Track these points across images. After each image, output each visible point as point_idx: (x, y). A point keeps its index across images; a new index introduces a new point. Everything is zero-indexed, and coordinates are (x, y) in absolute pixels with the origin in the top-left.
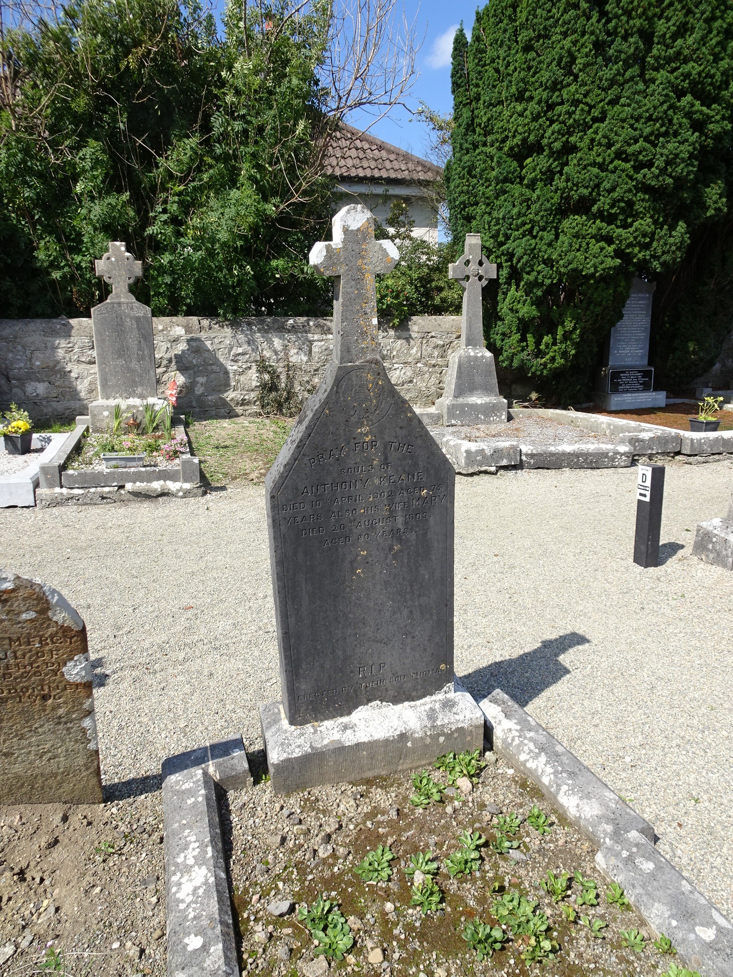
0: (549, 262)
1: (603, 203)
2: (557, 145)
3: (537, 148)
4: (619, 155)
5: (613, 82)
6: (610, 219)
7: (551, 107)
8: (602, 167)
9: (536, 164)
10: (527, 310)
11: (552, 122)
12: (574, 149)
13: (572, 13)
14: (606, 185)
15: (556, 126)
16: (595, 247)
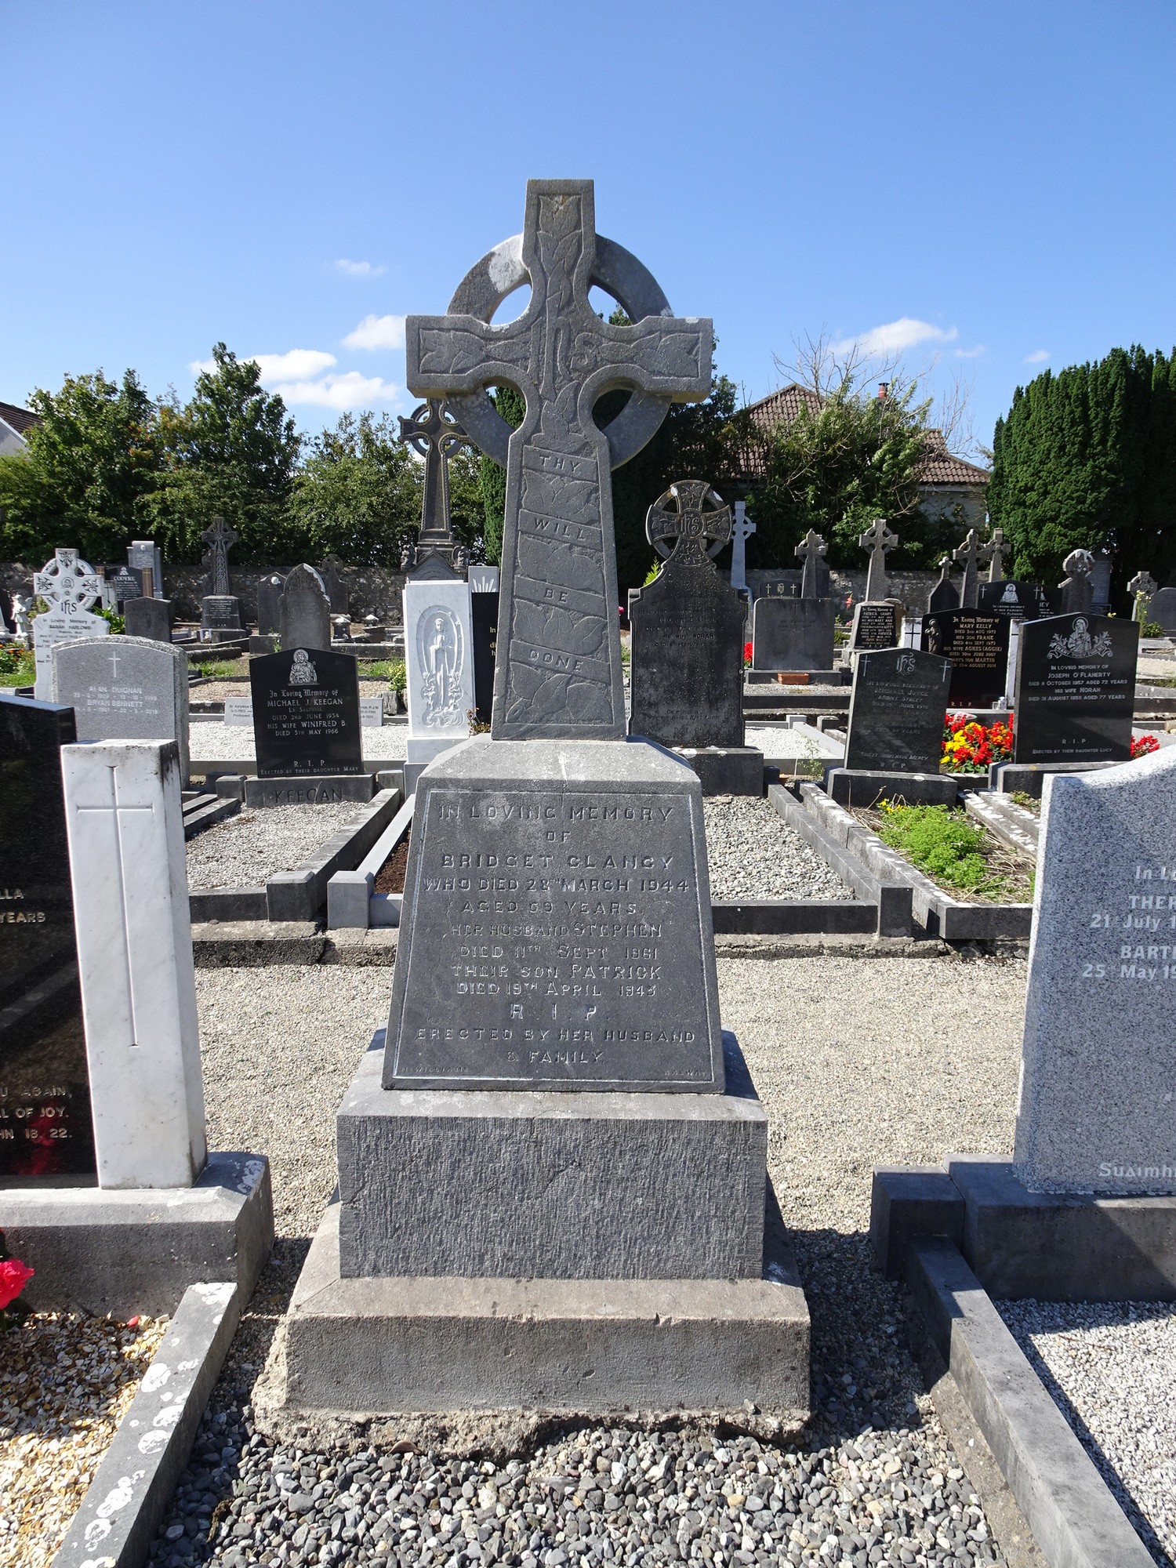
0: (1035, 546)
1: (1062, 518)
2: (1041, 490)
3: (1032, 489)
4: (1070, 498)
5: (1066, 464)
6: (1065, 526)
7: (1040, 472)
8: (1061, 502)
9: (1032, 496)
10: (1027, 568)
11: (1040, 478)
12: (1049, 493)
13: (1050, 432)
14: (1063, 511)
15: (1041, 481)
16: (1058, 539)
